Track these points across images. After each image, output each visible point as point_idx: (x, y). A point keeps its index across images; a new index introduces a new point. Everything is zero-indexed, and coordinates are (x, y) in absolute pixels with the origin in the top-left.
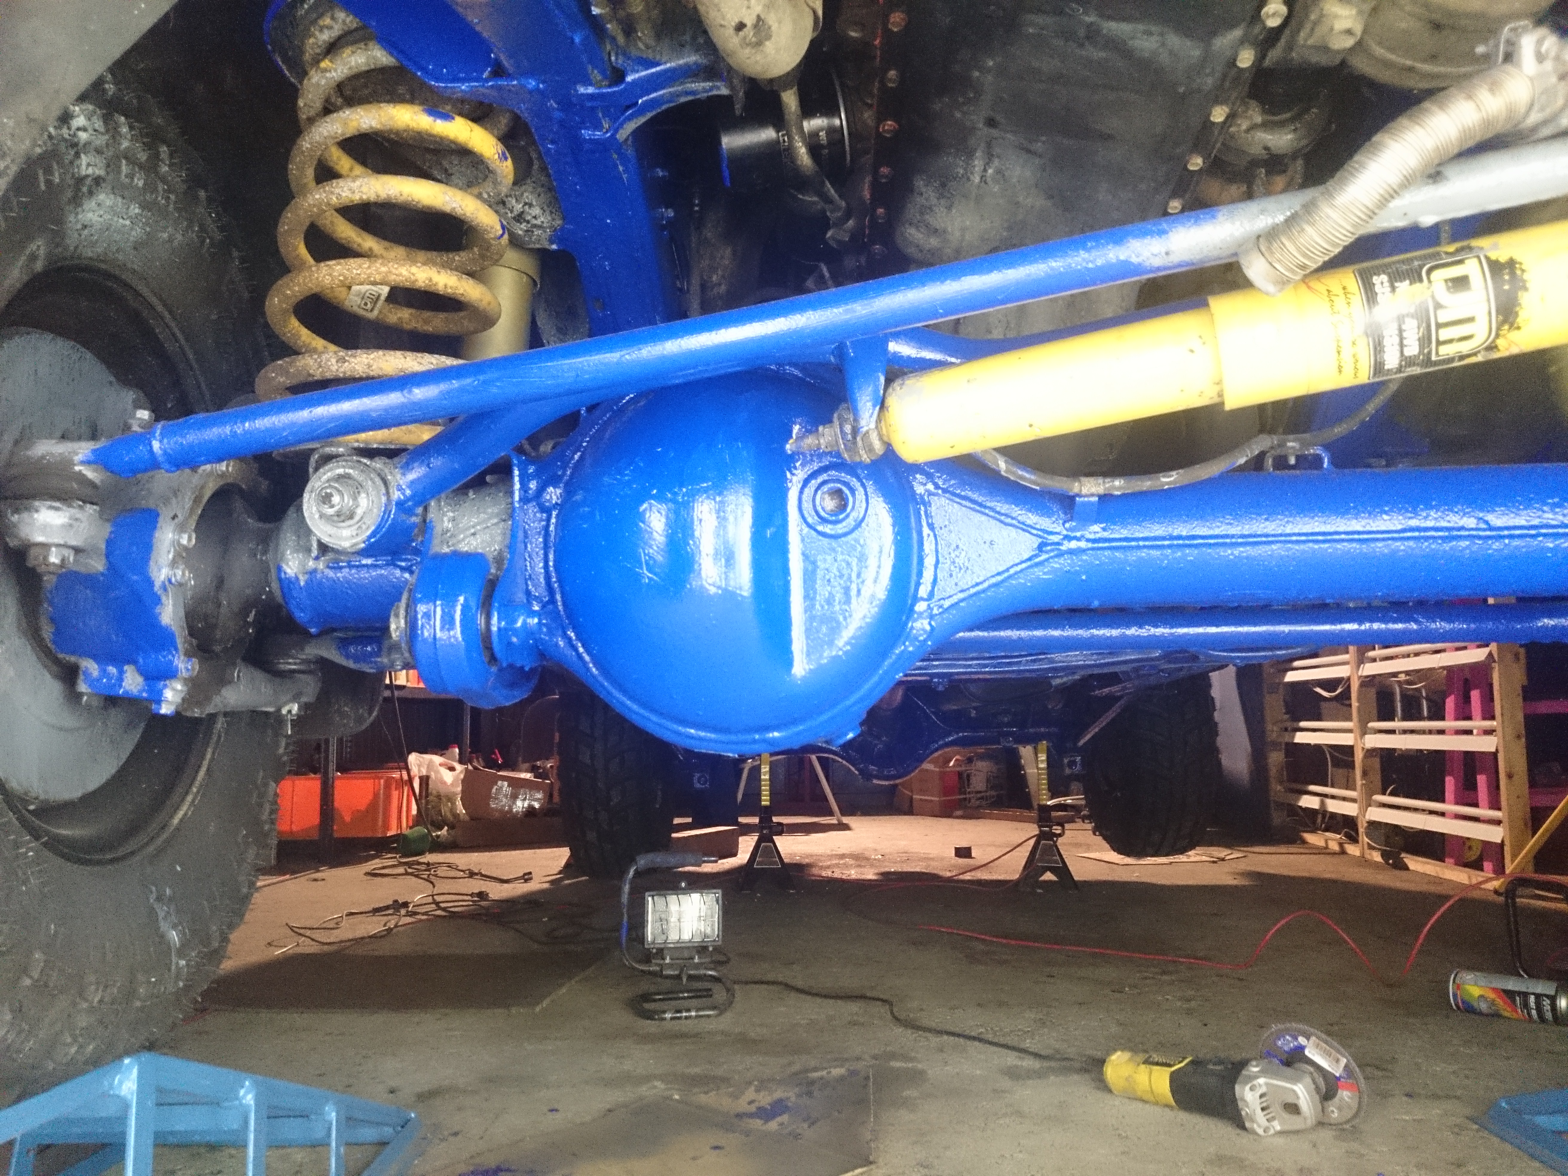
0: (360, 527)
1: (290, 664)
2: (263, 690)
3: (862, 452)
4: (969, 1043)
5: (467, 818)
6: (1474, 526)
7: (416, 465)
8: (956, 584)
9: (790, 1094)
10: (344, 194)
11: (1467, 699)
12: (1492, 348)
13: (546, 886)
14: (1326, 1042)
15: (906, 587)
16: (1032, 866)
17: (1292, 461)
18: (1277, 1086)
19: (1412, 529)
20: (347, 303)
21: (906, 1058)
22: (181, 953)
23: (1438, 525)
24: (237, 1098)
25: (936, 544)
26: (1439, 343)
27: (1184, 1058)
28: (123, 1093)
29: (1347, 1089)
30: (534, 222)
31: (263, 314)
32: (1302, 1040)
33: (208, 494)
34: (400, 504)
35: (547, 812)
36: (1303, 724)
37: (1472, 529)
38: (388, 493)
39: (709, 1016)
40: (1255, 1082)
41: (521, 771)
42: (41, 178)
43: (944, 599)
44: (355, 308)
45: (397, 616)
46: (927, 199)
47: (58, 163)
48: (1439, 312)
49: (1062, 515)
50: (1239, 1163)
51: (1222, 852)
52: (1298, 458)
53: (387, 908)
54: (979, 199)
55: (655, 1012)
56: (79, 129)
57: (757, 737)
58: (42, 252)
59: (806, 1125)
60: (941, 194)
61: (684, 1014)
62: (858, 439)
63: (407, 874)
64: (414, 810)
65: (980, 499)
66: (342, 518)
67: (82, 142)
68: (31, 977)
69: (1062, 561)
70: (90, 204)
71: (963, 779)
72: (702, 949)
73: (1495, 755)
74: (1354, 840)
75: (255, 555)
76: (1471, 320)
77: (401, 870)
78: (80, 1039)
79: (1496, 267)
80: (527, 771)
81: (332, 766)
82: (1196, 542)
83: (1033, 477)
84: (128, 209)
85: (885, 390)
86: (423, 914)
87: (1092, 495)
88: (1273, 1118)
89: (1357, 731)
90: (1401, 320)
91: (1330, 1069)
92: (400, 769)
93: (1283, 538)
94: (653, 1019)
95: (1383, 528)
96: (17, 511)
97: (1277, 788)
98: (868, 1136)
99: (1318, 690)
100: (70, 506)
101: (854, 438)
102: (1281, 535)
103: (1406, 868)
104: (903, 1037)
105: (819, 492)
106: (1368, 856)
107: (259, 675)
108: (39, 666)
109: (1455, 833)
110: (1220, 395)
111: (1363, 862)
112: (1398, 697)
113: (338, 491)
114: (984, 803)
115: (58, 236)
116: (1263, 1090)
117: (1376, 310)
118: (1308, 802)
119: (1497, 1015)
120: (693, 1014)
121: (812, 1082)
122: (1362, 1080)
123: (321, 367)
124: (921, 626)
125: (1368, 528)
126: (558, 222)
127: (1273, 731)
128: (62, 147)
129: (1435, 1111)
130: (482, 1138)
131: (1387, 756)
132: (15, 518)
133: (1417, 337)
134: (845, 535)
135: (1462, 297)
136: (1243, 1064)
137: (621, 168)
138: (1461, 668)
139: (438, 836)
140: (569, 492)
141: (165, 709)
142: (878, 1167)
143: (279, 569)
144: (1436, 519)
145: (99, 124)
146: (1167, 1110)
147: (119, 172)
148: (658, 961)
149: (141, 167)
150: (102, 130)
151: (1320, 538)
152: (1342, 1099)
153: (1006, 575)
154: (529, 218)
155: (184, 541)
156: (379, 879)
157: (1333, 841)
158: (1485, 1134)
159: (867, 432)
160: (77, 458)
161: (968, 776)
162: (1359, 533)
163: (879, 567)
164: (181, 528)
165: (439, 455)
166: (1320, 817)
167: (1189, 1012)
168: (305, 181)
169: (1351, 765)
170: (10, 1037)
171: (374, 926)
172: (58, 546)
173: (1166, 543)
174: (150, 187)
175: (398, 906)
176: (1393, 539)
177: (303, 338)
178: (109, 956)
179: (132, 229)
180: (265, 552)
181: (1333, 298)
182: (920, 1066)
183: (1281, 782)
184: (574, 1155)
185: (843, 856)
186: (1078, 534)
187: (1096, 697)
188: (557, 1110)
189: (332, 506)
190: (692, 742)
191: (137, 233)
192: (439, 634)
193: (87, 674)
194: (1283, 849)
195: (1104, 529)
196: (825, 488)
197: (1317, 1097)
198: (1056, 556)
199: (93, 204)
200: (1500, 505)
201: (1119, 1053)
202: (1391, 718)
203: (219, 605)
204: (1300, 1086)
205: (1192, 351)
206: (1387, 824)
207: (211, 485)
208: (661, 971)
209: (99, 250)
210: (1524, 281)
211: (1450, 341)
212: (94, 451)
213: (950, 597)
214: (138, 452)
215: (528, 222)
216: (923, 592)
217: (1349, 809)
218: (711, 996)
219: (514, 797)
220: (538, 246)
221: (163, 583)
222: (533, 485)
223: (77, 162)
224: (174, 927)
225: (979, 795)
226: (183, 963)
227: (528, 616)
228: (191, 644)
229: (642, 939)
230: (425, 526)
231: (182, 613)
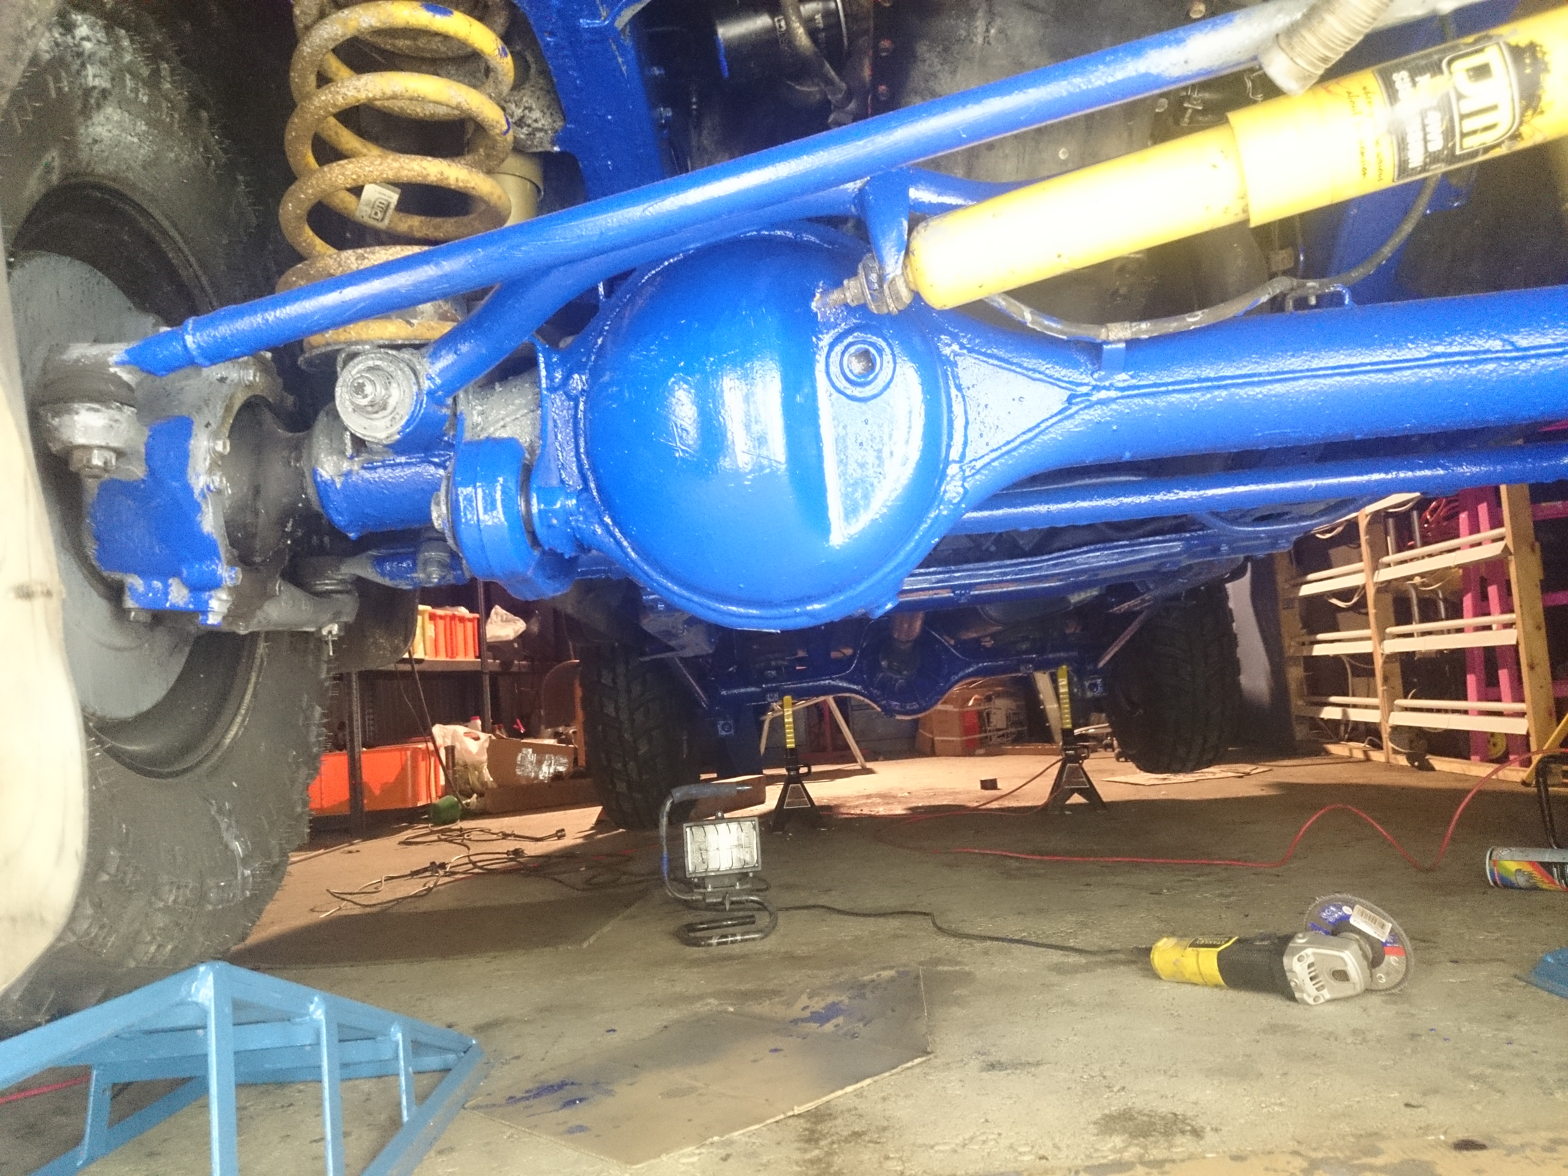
0: (394, 418)
1: (327, 585)
2: (304, 607)
3: (889, 301)
4: (1013, 945)
5: (495, 786)
6: (1499, 348)
7: (443, 353)
8: (987, 444)
9: (844, 998)
10: (349, 94)
11: (1485, 597)
12: (1516, 136)
13: (580, 841)
14: (1371, 910)
15: (938, 446)
16: (1059, 790)
17: (1313, 301)
18: (1326, 955)
19: (1438, 356)
20: (357, 214)
21: (953, 962)
22: (245, 862)
23: (1464, 349)
24: (307, 1014)
25: (965, 405)
26: (1463, 135)
27: (1230, 938)
28: (200, 1001)
29: (1394, 954)
30: (535, 125)
31: (277, 225)
32: (1346, 910)
33: (236, 407)
34: (431, 393)
35: (575, 774)
36: (1320, 637)
37: (1497, 352)
38: (418, 382)
39: (754, 939)
40: (1302, 953)
41: (543, 738)
42: (51, 85)
43: (975, 460)
44: (366, 219)
45: (438, 504)
46: (930, 66)
47: (66, 73)
48: (1463, 102)
49: (1090, 366)
50: (1293, 1031)
51: (1248, 768)
52: (1318, 298)
53: (425, 870)
54: (983, 63)
55: (702, 939)
56: (83, 39)
57: (798, 610)
58: (56, 164)
59: (861, 1025)
60: (945, 59)
61: (730, 939)
62: (885, 286)
63: (440, 840)
64: (442, 782)
65: (1007, 356)
66: (376, 408)
67: (87, 53)
68: (109, 874)
69: (1091, 411)
70: (98, 118)
71: (982, 718)
72: (742, 876)
73: (1515, 648)
74: (1378, 747)
75: (289, 463)
76: (1494, 108)
77: (434, 837)
78: (159, 938)
79: (1517, 53)
80: (550, 738)
81: (358, 739)
82: (1224, 383)
83: (1059, 327)
84: (135, 124)
85: (909, 234)
86: (463, 873)
87: (1119, 341)
88: (1323, 987)
89: (1376, 639)
90: (1423, 115)
91: (1376, 936)
92: (426, 742)
93: (1309, 374)
94: (700, 946)
95: (1409, 357)
96: (57, 414)
97: (1298, 704)
98: (924, 1030)
99: (1334, 601)
100: (109, 408)
101: (881, 286)
102: (1308, 370)
103: (1432, 769)
104: (947, 945)
105: (847, 355)
106: (1392, 761)
107: (297, 592)
108: (86, 584)
109: (1480, 730)
110: (1245, 211)
111: (1389, 766)
112: (1415, 601)
113: (370, 380)
114: (1005, 740)
115: (70, 148)
116: (1311, 959)
117: (1398, 106)
118: (1330, 713)
119: (1535, 888)
120: (739, 938)
121: (864, 986)
122: (1408, 942)
123: (340, 265)
124: (952, 490)
125: (1394, 358)
126: (559, 124)
127: (1291, 648)
128: (69, 58)
129: (1482, 973)
130: (543, 1060)
131: (1407, 659)
132: (56, 422)
133: (1441, 130)
134: (875, 397)
135: (1484, 84)
136: (1288, 939)
137: (620, 60)
138: (1477, 564)
139: (468, 804)
140: (595, 375)
141: (213, 620)
142: (936, 1057)
143: (314, 472)
144: (1461, 344)
145: (101, 35)
146: (1216, 990)
147: (125, 86)
148: (702, 890)
149: (145, 83)
150: (105, 40)
151: (1347, 370)
152: (1389, 964)
153: (1037, 430)
154: (529, 122)
155: (219, 447)
156: (413, 847)
157: (1357, 749)
158: (1534, 989)
159: (893, 280)
160: (112, 360)
161: (988, 714)
162: (1384, 363)
163: (910, 427)
164: (215, 436)
165: (465, 341)
166: (1342, 728)
167: (1228, 907)
168: (308, 89)
169: (1371, 673)
170: (94, 931)
171: (415, 887)
172: (100, 447)
173: (1195, 385)
174: (153, 105)
175: (435, 867)
176: (1418, 367)
177: (318, 248)
178: (180, 859)
179: (140, 147)
180: (298, 460)
181: (1353, 99)
182: (967, 968)
183: (1301, 697)
184: (636, 1066)
185: (869, 797)
186: (1107, 383)
187: (1113, 614)
188: (614, 1031)
189: (365, 396)
190: (734, 619)
191: (145, 151)
192: (481, 517)
193: (132, 589)
194: (1307, 761)
195: (1132, 377)
196: (852, 350)
197: (1365, 963)
198: (1086, 408)
199: (102, 118)
200: (1524, 326)
201: (1165, 940)
202: (1409, 622)
203: (256, 513)
204: (1347, 952)
205: (1214, 166)
206: (1410, 727)
207: (239, 395)
208: (704, 899)
209: (111, 168)
210: (1546, 64)
211: (1474, 132)
212: (127, 352)
213: (983, 456)
214: (171, 349)
215: (529, 126)
216: (954, 454)
217: (1371, 717)
218: (753, 922)
219: (540, 763)
220: (540, 149)
221: (202, 490)
222: (558, 375)
223: (83, 73)
224: (237, 838)
225: (1001, 733)
226: (248, 872)
227: (567, 498)
228: (232, 553)
229: (683, 867)
230: (456, 418)
231: (222, 522)
